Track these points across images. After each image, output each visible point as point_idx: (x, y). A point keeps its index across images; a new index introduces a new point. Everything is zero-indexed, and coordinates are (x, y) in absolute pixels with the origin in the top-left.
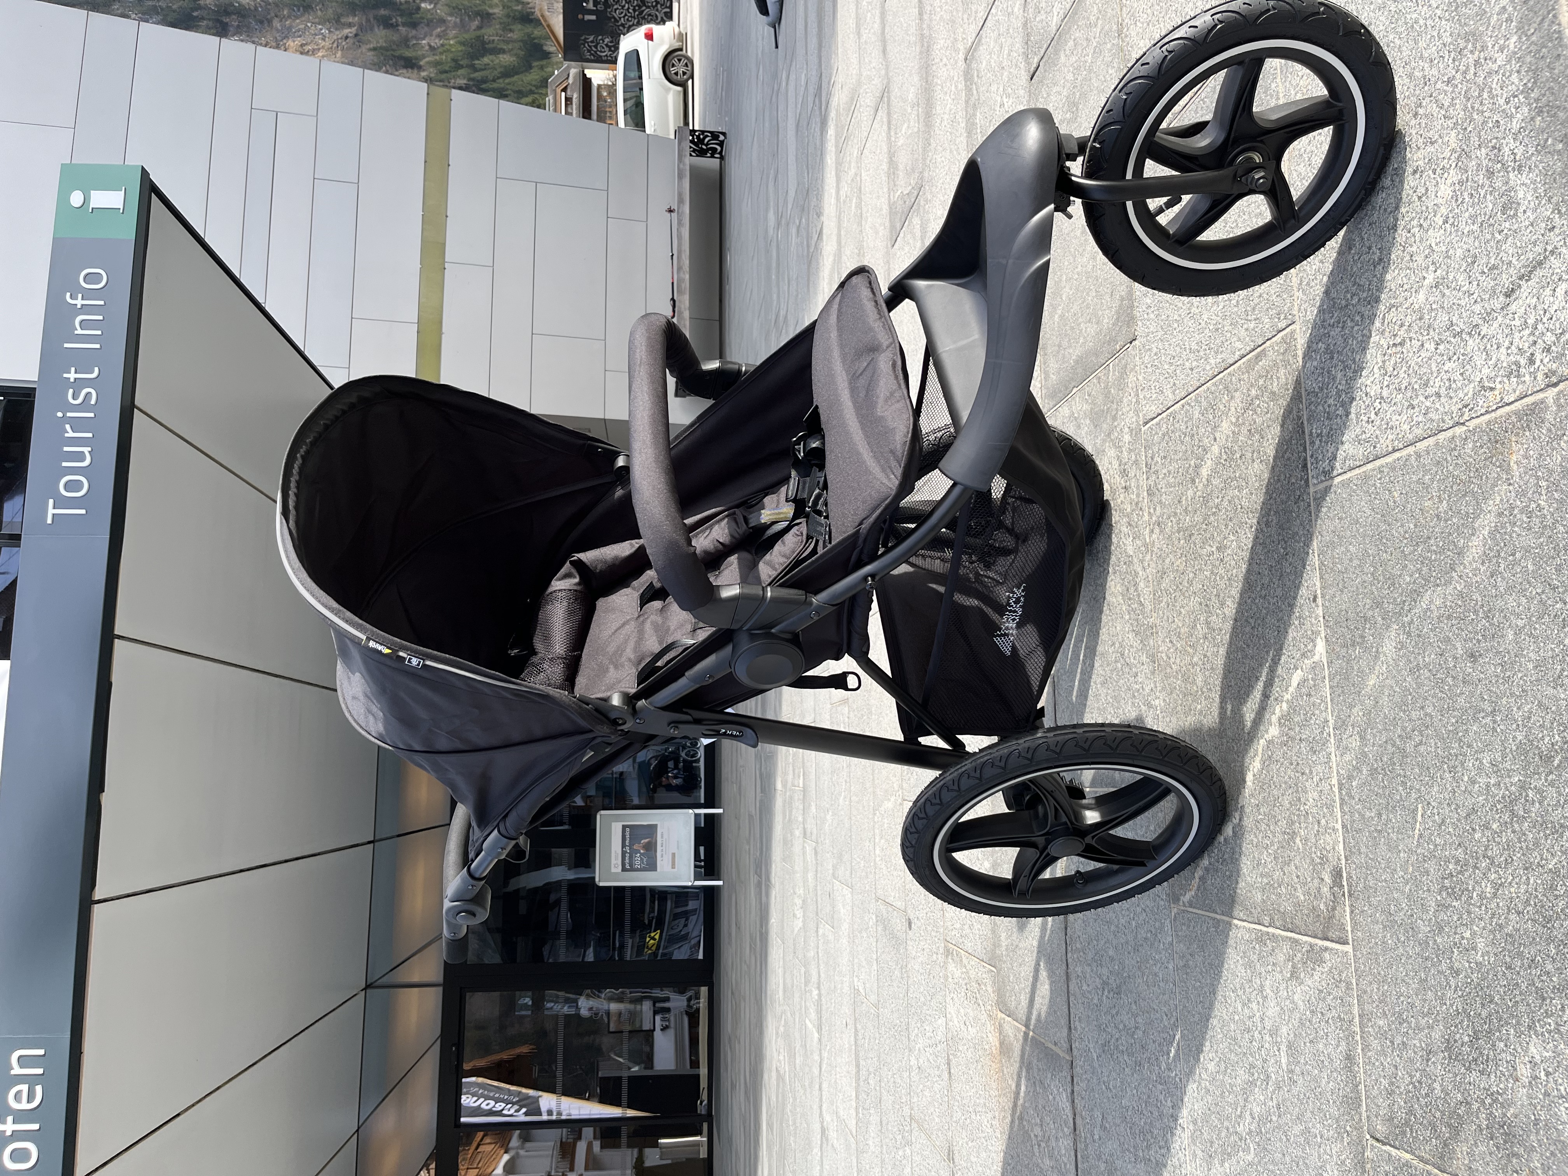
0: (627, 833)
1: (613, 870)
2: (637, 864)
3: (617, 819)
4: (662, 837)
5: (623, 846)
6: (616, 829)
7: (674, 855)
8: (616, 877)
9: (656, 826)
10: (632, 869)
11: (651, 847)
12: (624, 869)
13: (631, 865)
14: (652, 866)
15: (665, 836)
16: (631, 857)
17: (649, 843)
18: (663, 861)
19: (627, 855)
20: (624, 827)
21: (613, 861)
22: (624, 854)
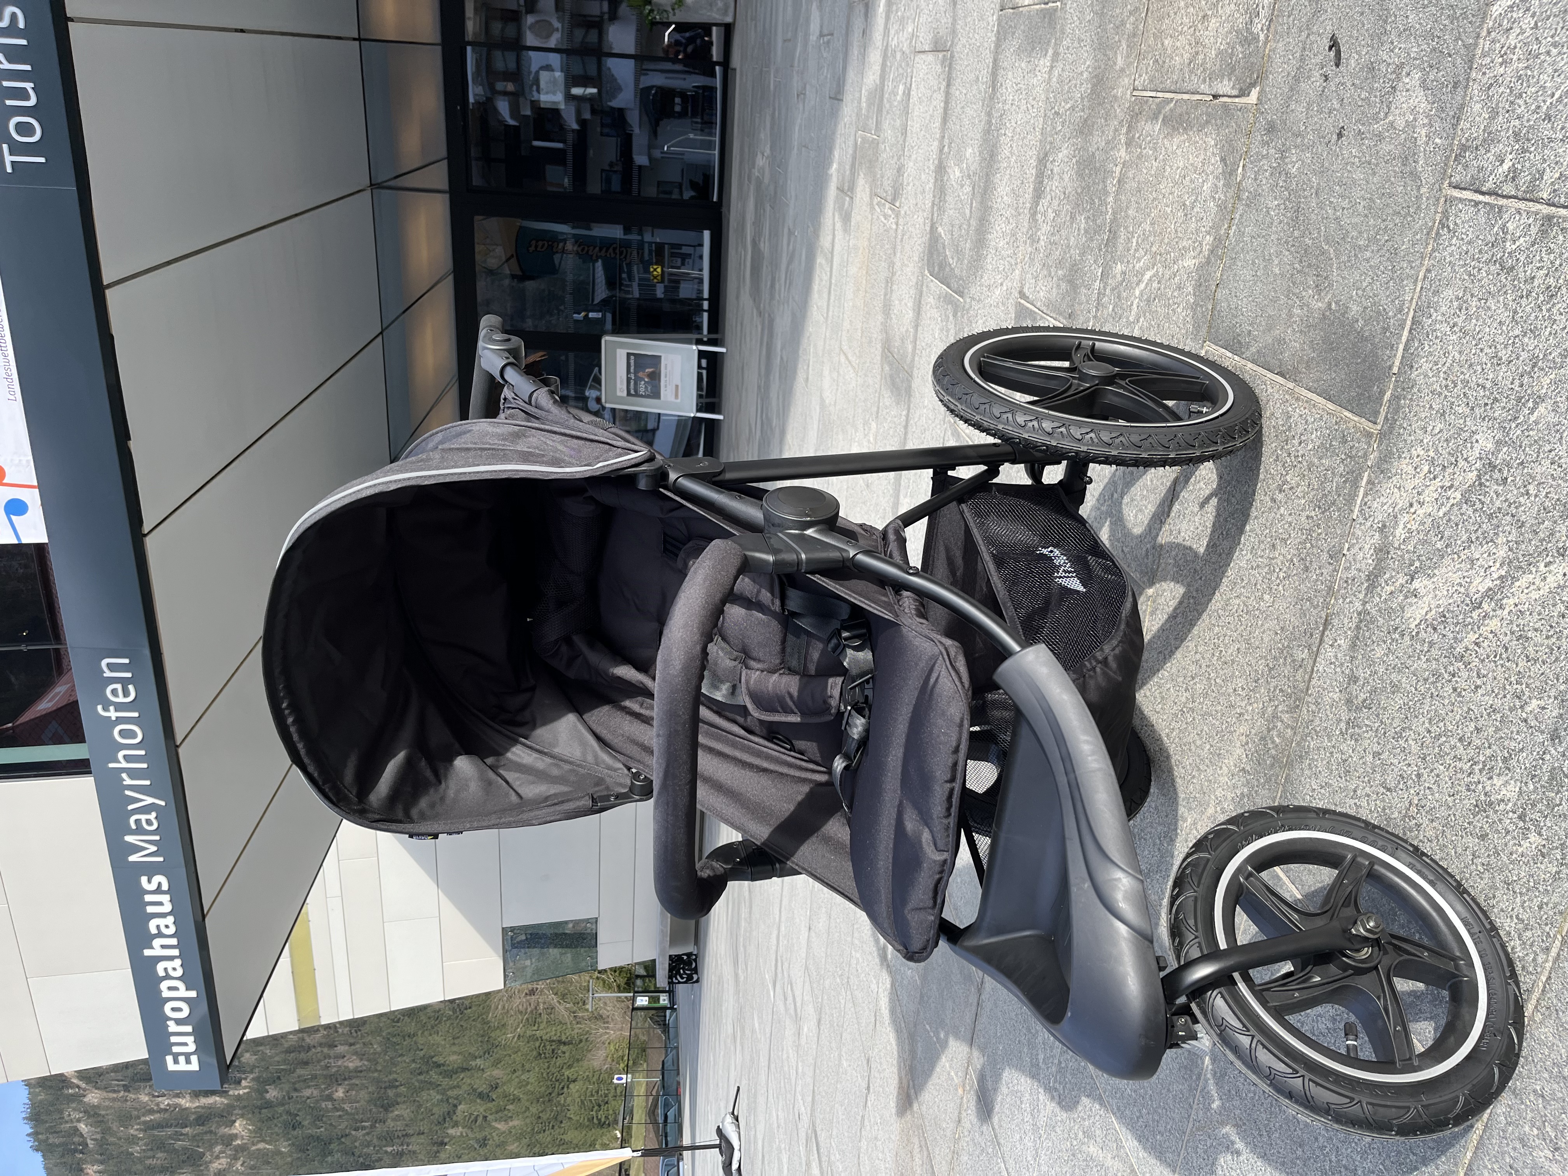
0: (632, 362)
1: (619, 394)
2: (642, 391)
3: (622, 345)
4: (666, 369)
5: (628, 372)
6: (621, 355)
7: (677, 386)
8: (620, 400)
9: (660, 357)
10: (637, 395)
11: (655, 377)
12: (629, 394)
13: (636, 390)
14: (655, 394)
15: (669, 368)
16: (636, 384)
17: (653, 373)
18: (667, 392)
19: (632, 383)
20: (629, 355)
21: (619, 386)
22: (629, 380)
